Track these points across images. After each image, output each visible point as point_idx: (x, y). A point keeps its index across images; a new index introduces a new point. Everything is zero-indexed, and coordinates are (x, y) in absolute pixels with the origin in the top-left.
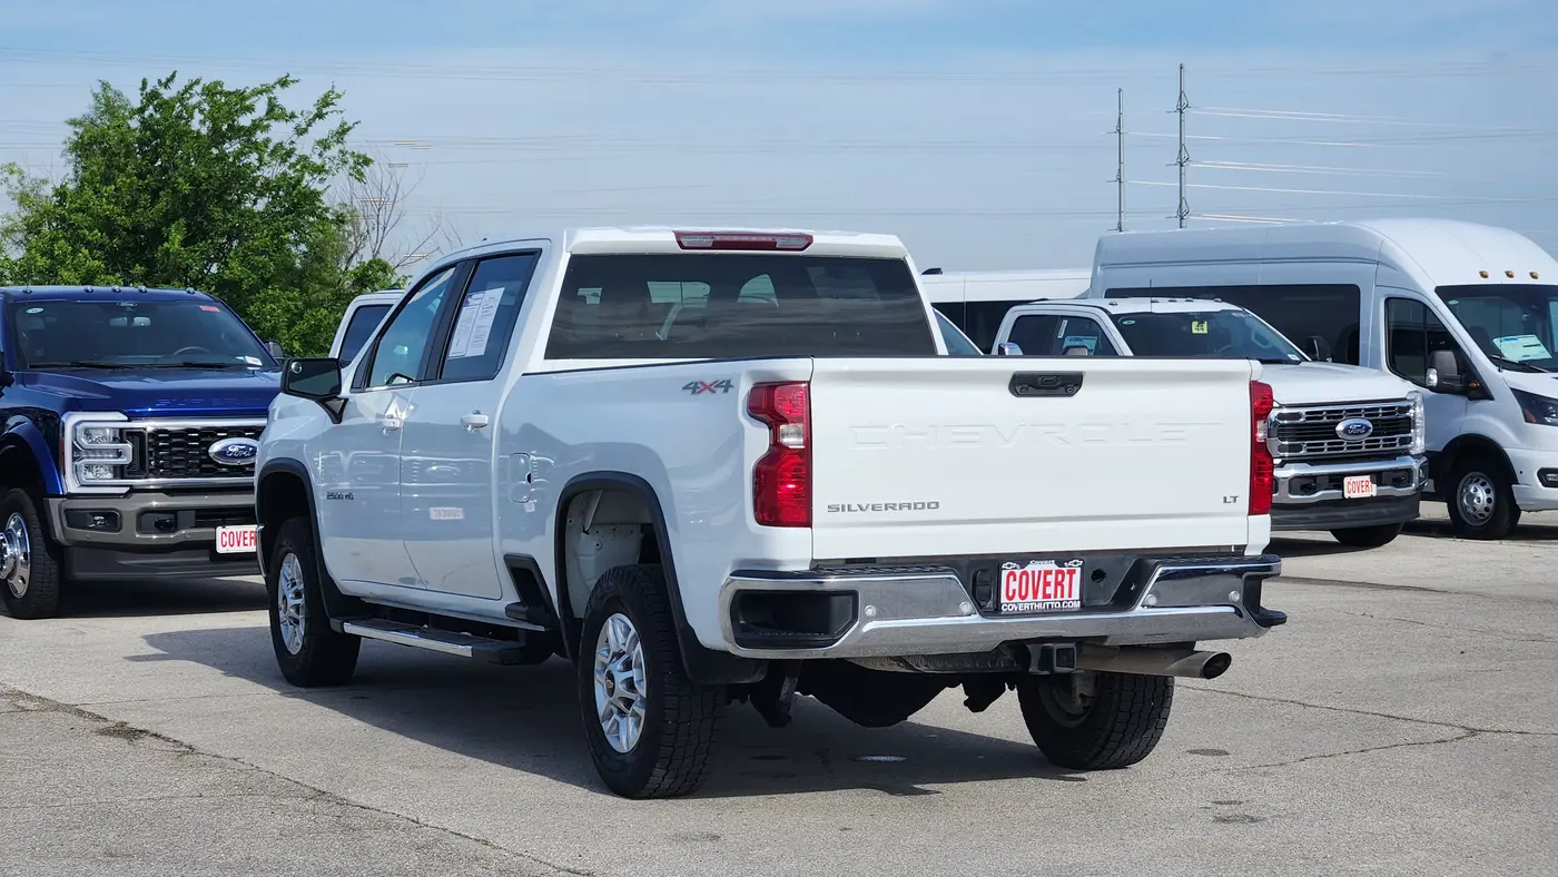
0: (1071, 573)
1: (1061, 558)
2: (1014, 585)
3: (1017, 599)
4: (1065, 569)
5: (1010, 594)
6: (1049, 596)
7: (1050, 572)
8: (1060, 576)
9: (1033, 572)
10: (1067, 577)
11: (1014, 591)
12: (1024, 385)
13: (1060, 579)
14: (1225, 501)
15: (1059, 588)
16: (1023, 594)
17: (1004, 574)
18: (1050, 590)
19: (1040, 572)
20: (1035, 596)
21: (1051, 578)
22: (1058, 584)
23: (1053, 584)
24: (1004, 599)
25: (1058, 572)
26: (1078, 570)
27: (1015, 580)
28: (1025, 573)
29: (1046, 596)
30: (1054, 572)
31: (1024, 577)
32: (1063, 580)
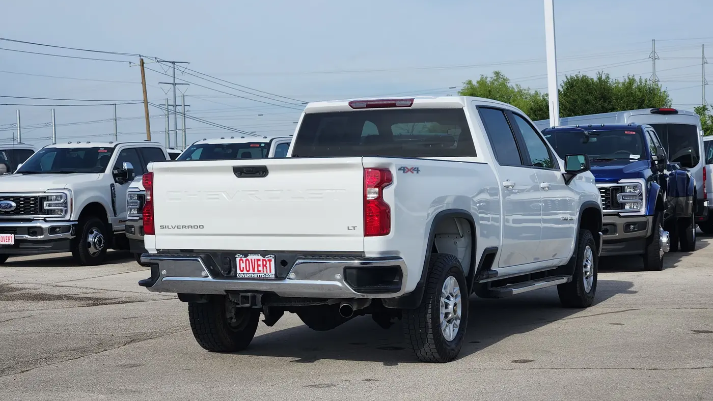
0: (270, 261)
1: (264, 253)
2: (243, 265)
3: (245, 271)
4: (267, 259)
5: (242, 269)
6: (260, 271)
7: (259, 260)
8: (264, 262)
9: (251, 260)
10: (268, 263)
11: (243, 268)
12: (240, 172)
13: (265, 263)
14: (348, 229)
15: (265, 268)
16: (248, 269)
17: (238, 260)
18: (260, 268)
19: (255, 260)
20: (254, 271)
21: (260, 263)
22: (264, 266)
23: (261, 265)
24: (238, 271)
25: (263, 260)
26: (273, 260)
27: (243, 262)
28: (247, 260)
29: (259, 271)
30: (261, 260)
31: (247, 262)
32: (266, 263)
